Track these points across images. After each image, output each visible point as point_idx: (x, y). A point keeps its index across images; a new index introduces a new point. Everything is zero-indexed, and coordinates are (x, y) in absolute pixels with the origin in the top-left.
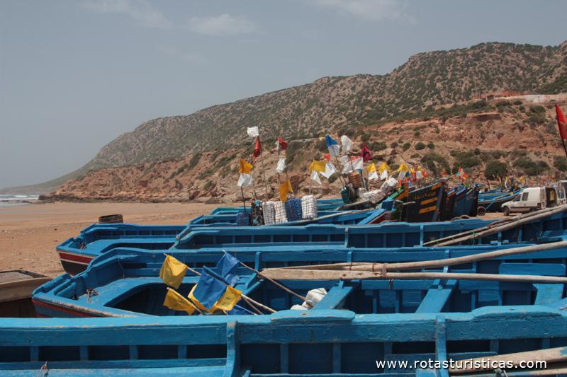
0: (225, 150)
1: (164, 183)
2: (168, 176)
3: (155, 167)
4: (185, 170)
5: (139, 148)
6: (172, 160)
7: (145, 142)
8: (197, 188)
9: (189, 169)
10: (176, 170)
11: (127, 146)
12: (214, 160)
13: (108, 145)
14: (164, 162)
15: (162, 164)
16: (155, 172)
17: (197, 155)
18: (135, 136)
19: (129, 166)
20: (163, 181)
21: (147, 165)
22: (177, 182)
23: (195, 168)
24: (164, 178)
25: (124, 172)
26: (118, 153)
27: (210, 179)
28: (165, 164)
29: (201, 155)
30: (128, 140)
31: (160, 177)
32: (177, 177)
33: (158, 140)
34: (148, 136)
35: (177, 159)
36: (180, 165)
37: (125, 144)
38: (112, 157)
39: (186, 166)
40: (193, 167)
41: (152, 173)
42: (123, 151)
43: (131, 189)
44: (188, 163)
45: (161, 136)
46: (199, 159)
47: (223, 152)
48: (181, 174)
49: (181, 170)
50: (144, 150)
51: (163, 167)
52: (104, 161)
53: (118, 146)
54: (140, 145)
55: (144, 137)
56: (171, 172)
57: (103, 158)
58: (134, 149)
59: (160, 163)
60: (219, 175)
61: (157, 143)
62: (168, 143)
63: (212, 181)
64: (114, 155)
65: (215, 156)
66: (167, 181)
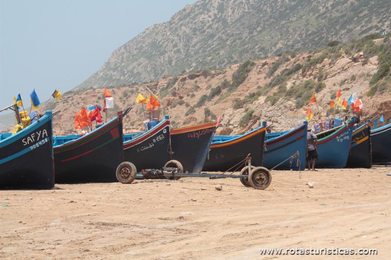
0: (293, 57)
1: (187, 115)
2: (194, 102)
3: (176, 86)
4: (224, 91)
5: (179, 51)
6: (205, 74)
7: (189, 39)
8: (228, 124)
9: (230, 90)
10: (208, 92)
11: (157, 48)
12: (272, 73)
13: (125, 46)
14: (192, 77)
15: (188, 81)
16: (174, 94)
17: (246, 65)
18: (171, 29)
19: (135, 84)
20: (185, 110)
21: (163, 83)
22: (207, 112)
23: (240, 87)
24: (187, 105)
25: (125, 95)
26: (142, 60)
27: (251, 107)
28: (193, 81)
29: (253, 64)
30: (160, 38)
31: (181, 103)
32: (209, 105)
33: (212, 36)
34: (195, 30)
35: (213, 72)
36: (216, 82)
37: (154, 45)
38: (130, 68)
39: (225, 84)
40: (237, 86)
41: (169, 97)
42: (149, 58)
43: (132, 124)
44: (229, 78)
45: (217, 29)
46: (248, 71)
47: (288, 60)
48: (217, 98)
49: (217, 92)
50: (187, 55)
51: (189, 87)
52: (116, 75)
53: (141, 47)
54: (181, 45)
55: (188, 31)
56: (199, 95)
57: (115, 69)
58: (169, 53)
59: (185, 79)
60: (266, 101)
61: (210, 42)
62: (229, 42)
63: (253, 112)
64: (135, 64)
65: (276, 67)
66: (192, 111)
